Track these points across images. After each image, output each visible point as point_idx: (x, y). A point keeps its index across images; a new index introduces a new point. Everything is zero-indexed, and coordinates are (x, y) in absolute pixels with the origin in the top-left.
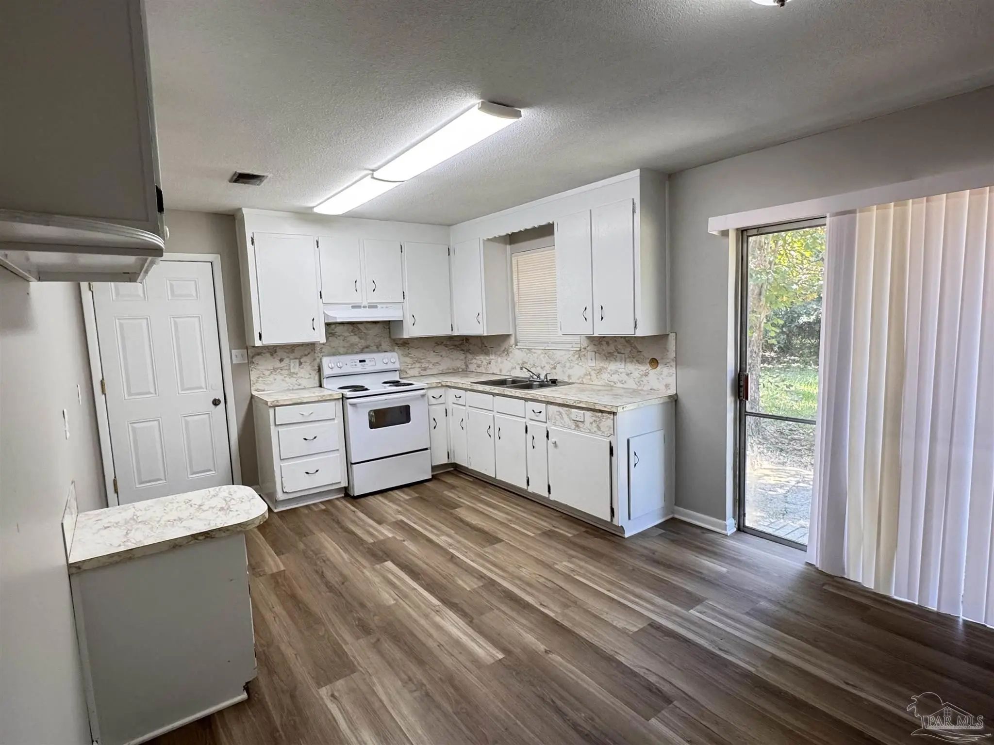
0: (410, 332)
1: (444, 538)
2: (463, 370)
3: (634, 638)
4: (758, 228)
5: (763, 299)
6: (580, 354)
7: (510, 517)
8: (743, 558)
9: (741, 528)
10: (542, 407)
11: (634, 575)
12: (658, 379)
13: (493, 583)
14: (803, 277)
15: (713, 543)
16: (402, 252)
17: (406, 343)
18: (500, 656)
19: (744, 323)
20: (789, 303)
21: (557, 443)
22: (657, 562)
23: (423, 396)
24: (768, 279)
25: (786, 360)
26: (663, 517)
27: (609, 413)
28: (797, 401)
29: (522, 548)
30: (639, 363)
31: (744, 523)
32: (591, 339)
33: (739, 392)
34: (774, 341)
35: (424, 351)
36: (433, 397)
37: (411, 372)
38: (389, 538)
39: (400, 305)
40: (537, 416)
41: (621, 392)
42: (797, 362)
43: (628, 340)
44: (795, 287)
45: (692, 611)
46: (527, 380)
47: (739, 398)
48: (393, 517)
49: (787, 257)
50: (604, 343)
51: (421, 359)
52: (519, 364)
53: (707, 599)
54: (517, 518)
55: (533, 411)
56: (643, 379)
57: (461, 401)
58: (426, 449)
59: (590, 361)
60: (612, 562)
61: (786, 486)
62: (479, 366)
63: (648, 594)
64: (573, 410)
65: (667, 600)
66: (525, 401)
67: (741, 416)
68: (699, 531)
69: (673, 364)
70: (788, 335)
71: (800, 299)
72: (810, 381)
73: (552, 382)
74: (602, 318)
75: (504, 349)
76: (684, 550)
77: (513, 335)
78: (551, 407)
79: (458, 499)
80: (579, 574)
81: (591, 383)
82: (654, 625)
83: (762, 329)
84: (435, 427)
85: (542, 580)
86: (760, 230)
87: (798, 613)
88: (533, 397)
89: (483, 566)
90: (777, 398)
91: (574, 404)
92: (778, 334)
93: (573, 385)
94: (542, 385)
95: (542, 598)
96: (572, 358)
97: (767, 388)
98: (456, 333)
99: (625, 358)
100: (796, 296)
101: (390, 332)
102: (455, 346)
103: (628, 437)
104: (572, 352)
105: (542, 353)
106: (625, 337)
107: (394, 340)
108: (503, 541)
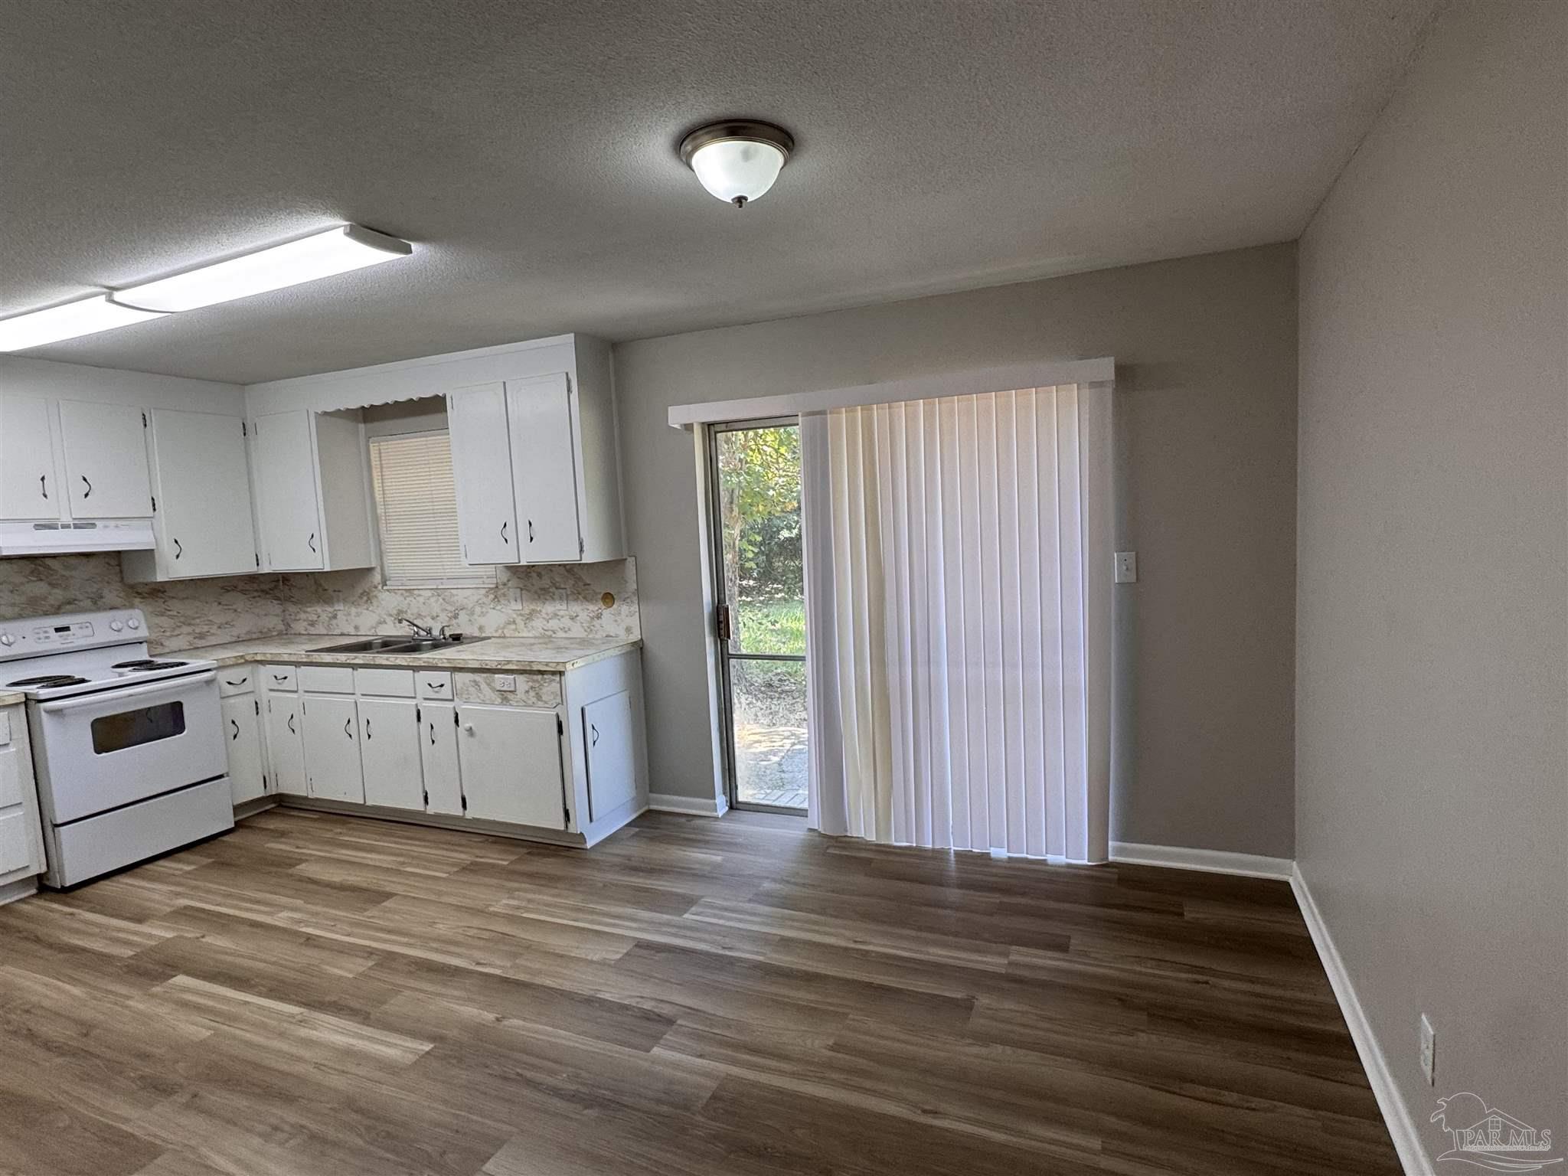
0: (172, 568)
1: (285, 914)
2: (280, 634)
3: (618, 967)
4: (727, 423)
5: (736, 509)
6: (497, 593)
7: (401, 859)
8: (740, 840)
9: (734, 806)
10: (444, 677)
11: (605, 892)
12: (616, 621)
13: (391, 956)
14: (780, 481)
15: (702, 830)
16: (145, 425)
17: (159, 591)
18: (427, 1047)
19: (719, 542)
20: (766, 513)
21: (473, 728)
22: (635, 870)
23: (209, 682)
24: (740, 482)
25: (767, 589)
26: (636, 811)
27: (553, 673)
28: (784, 643)
29: (433, 897)
30: (587, 601)
31: (736, 797)
32: (514, 570)
33: (719, 629)
34: (752, 565)
35: (197, 603)
36: (229, 683)
37: (173, 644)
38: (168, 939)
39: (148, 523)
40: (437, 692)
41: (562, 643)
42: (781, 591)
43: (570, 570)
44: (771, 493)
45: (686, 916)
46: (410, 639)
47: (719, 637)
48: (168, 905)
49: (760, 453)
50: (534, 575)
51: (194, 619)
52: (391, 615)
53: (702, 897)
54: (413, 858)
55: (430, 685)
56: (595, 623)
57: (286, 685)
58: (221, 777)
59: (513, 602)
60: (573, 883)
61: (780, 751)
62: (312, 624)
63: (629, 911)
64: (496, 676)
65: (650, 910)
66: (414, 671)
67: (724, 659)
68: (683, 820)
69: (635, 599)
70: (767, 555)
71: (779, 509)
72: (798, 615)
73: (454, 639)
74: (532, 539)
75: (361, 591)
76: (666, 846)
77: (378, 570)
78: (458, 676)
79: (297, 850)
80: (528, 910)
81: (517, 634)
82: (641, 945)
83: (737, 549)
84: (235, 737)
85: (471, 932)
86: (730, 426)
87: (804, 885)
88: (428, 662)
89: (371, 938)
90: (760, 641)
91: (499, 667)
92: (756, 554)
93: (489, 641)
94: (436, 645)
95: (478, 955)
96: (485, 600)
97: (749, 628)
98: (266, 569)
99: (567, 596)
100: (775, 504)
101: (121, 572)
102: (262, 591)
103: (582, 705)
104: (483, 591)
105: (433, 595)
106: (565, 565)
107: (132, 587)
108: (396, 894)
